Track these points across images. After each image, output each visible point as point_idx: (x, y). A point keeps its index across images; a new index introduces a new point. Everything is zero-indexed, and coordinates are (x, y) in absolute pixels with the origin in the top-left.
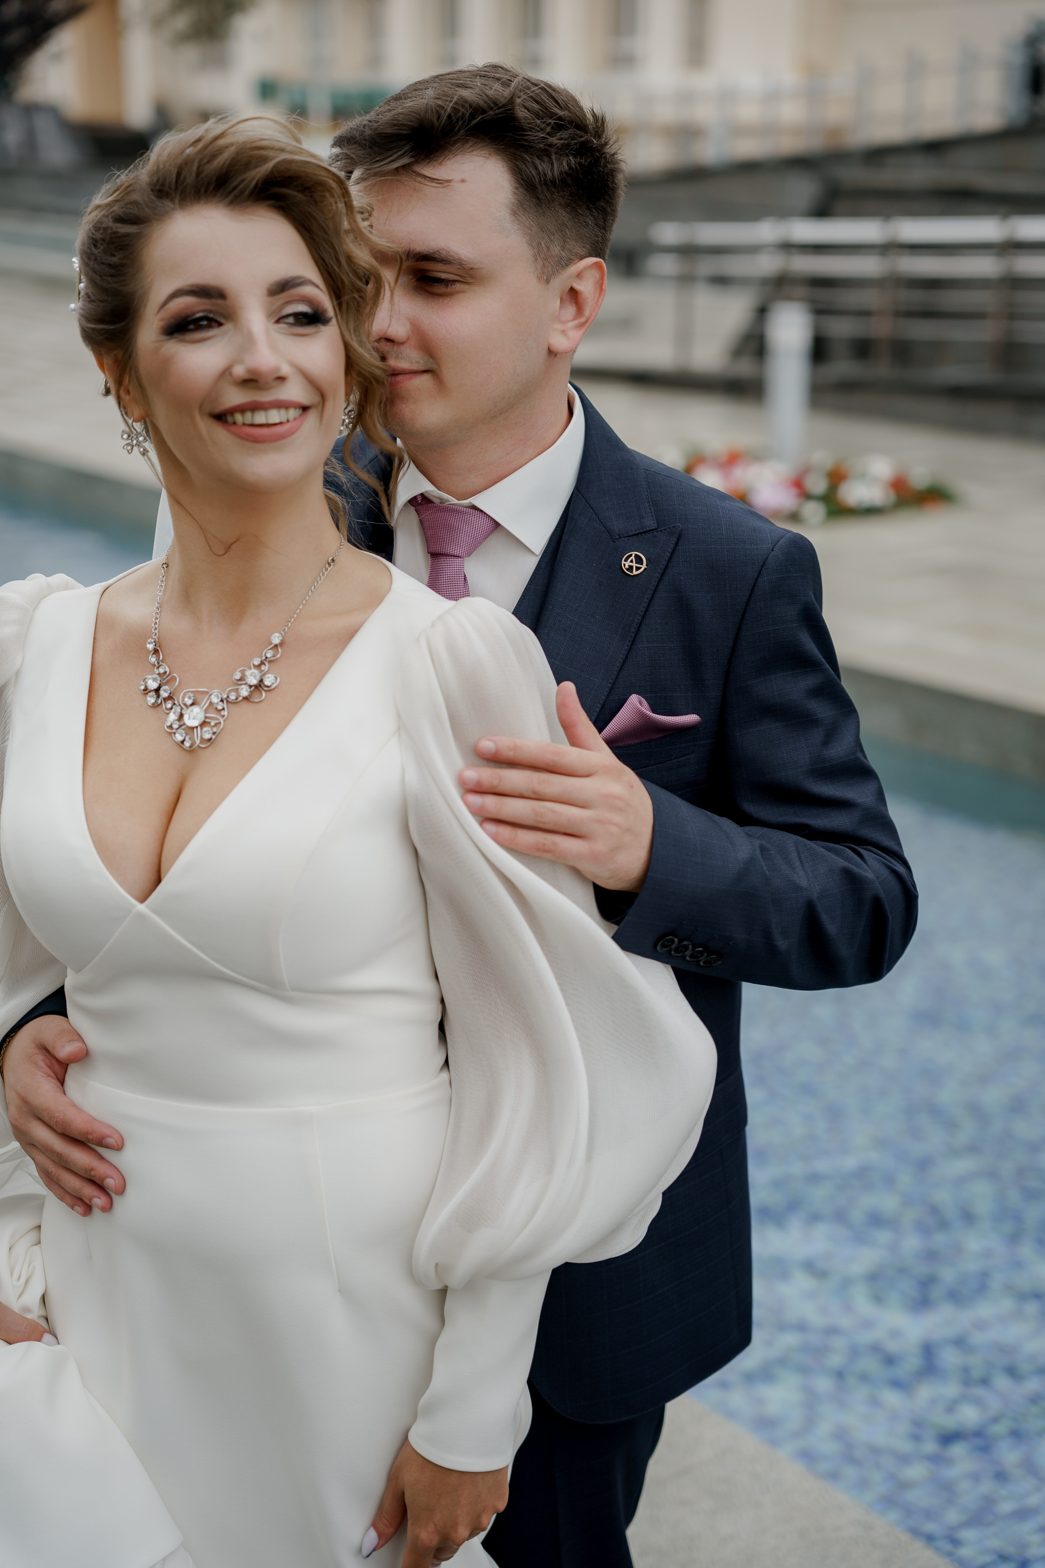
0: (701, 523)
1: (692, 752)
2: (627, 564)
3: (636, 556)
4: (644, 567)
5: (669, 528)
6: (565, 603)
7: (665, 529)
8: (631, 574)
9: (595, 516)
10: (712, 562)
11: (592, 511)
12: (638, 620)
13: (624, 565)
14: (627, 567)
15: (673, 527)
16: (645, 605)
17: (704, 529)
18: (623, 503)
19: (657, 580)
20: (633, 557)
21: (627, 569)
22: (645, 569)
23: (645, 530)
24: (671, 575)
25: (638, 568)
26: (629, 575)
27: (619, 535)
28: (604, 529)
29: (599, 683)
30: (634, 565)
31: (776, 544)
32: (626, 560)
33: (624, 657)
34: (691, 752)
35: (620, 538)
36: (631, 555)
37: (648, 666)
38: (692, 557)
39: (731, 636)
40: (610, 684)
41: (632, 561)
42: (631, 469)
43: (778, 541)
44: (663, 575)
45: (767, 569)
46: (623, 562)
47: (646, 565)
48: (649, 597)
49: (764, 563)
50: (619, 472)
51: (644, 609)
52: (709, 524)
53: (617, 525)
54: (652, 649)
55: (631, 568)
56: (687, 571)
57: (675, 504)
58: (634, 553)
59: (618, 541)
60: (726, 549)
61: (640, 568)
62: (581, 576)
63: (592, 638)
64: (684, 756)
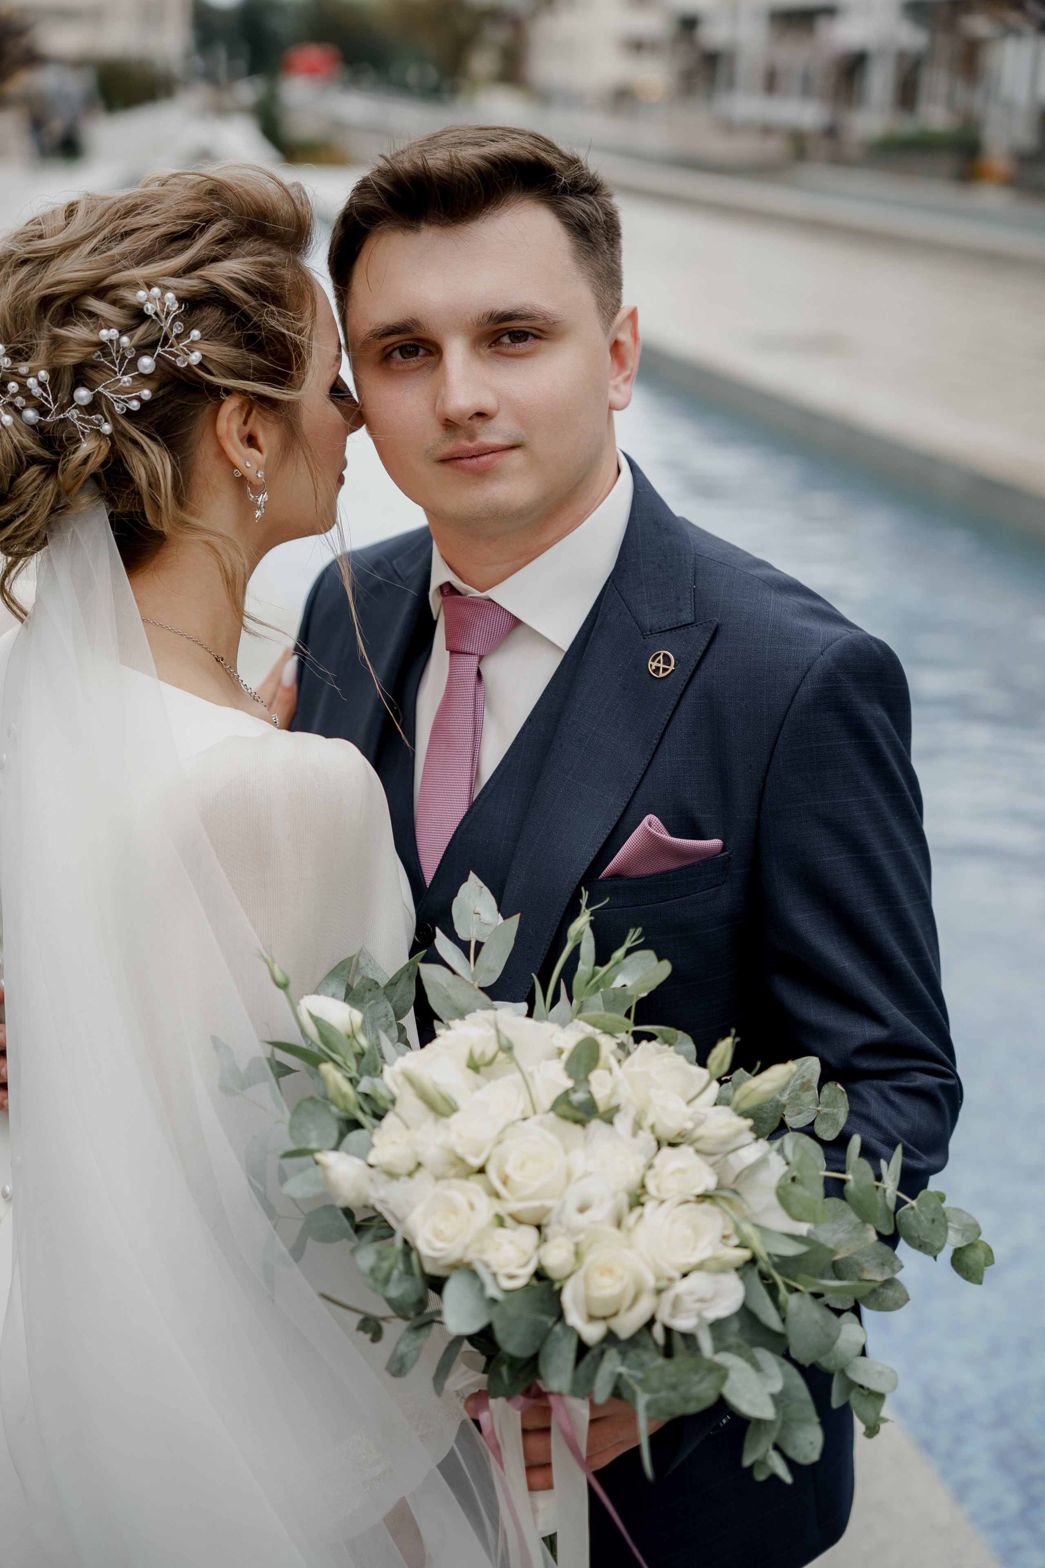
0: (744, 618)
1: (723, 883)
2: (655, 664)
3: (665, 656)
4: (672, 668)
5: (706, 622)
6: (582, 710)
7: (701, 624)
8: (657, 676)
9: (626, 610)
10: (750, 664)
11: (624, 603)
12: (661, 730)
13: (651, 666)
14: (654, 668)
15: (710, 621)
16: (670, 713)
17: (747, 625)
18: (662, 594)
19: (684, 683)
20: (661, 656)
21: (654, 671)
22: (673, 671)
23: (680, 624)
24: (702, 677)
25: (665, 670)
26: (655, 677)
27: (650, 631)
28: (635, 624)
29: (613, 802)
30: (662, 666)
31: (828, 647)
32: (653, 660)
33: (642, 772)
34: (720, 883)
35: (652, 634)
36: (659, 654)
37: (670, 783)
38: (728, 657)
39: (766, 751)
40: (625, 803)
41: (659, 662)
42: (679, 555)
43: (831, 644)
44: (691, 678)
45: (812, 676)
46: (650, 663)
47: (675, 666)
48: (675, 703)
49: (809, 669)
50: (663, 558)
51: (668, 718)
52: (754, 619)
53: (650, 620)
54: (675, 764)
55: (658, 668)
56: (721, 673)
57: (720, 595)
58: (662, 652)
59: (649, 638)
60: (768, 649)
61: (668, 669)
62: (604, 678)
63: (611, 749)
64: (712, 888)
